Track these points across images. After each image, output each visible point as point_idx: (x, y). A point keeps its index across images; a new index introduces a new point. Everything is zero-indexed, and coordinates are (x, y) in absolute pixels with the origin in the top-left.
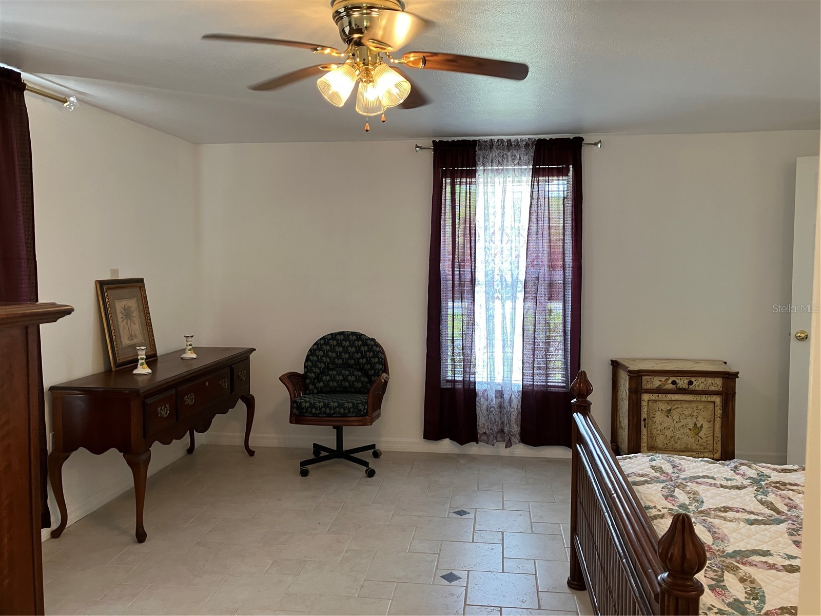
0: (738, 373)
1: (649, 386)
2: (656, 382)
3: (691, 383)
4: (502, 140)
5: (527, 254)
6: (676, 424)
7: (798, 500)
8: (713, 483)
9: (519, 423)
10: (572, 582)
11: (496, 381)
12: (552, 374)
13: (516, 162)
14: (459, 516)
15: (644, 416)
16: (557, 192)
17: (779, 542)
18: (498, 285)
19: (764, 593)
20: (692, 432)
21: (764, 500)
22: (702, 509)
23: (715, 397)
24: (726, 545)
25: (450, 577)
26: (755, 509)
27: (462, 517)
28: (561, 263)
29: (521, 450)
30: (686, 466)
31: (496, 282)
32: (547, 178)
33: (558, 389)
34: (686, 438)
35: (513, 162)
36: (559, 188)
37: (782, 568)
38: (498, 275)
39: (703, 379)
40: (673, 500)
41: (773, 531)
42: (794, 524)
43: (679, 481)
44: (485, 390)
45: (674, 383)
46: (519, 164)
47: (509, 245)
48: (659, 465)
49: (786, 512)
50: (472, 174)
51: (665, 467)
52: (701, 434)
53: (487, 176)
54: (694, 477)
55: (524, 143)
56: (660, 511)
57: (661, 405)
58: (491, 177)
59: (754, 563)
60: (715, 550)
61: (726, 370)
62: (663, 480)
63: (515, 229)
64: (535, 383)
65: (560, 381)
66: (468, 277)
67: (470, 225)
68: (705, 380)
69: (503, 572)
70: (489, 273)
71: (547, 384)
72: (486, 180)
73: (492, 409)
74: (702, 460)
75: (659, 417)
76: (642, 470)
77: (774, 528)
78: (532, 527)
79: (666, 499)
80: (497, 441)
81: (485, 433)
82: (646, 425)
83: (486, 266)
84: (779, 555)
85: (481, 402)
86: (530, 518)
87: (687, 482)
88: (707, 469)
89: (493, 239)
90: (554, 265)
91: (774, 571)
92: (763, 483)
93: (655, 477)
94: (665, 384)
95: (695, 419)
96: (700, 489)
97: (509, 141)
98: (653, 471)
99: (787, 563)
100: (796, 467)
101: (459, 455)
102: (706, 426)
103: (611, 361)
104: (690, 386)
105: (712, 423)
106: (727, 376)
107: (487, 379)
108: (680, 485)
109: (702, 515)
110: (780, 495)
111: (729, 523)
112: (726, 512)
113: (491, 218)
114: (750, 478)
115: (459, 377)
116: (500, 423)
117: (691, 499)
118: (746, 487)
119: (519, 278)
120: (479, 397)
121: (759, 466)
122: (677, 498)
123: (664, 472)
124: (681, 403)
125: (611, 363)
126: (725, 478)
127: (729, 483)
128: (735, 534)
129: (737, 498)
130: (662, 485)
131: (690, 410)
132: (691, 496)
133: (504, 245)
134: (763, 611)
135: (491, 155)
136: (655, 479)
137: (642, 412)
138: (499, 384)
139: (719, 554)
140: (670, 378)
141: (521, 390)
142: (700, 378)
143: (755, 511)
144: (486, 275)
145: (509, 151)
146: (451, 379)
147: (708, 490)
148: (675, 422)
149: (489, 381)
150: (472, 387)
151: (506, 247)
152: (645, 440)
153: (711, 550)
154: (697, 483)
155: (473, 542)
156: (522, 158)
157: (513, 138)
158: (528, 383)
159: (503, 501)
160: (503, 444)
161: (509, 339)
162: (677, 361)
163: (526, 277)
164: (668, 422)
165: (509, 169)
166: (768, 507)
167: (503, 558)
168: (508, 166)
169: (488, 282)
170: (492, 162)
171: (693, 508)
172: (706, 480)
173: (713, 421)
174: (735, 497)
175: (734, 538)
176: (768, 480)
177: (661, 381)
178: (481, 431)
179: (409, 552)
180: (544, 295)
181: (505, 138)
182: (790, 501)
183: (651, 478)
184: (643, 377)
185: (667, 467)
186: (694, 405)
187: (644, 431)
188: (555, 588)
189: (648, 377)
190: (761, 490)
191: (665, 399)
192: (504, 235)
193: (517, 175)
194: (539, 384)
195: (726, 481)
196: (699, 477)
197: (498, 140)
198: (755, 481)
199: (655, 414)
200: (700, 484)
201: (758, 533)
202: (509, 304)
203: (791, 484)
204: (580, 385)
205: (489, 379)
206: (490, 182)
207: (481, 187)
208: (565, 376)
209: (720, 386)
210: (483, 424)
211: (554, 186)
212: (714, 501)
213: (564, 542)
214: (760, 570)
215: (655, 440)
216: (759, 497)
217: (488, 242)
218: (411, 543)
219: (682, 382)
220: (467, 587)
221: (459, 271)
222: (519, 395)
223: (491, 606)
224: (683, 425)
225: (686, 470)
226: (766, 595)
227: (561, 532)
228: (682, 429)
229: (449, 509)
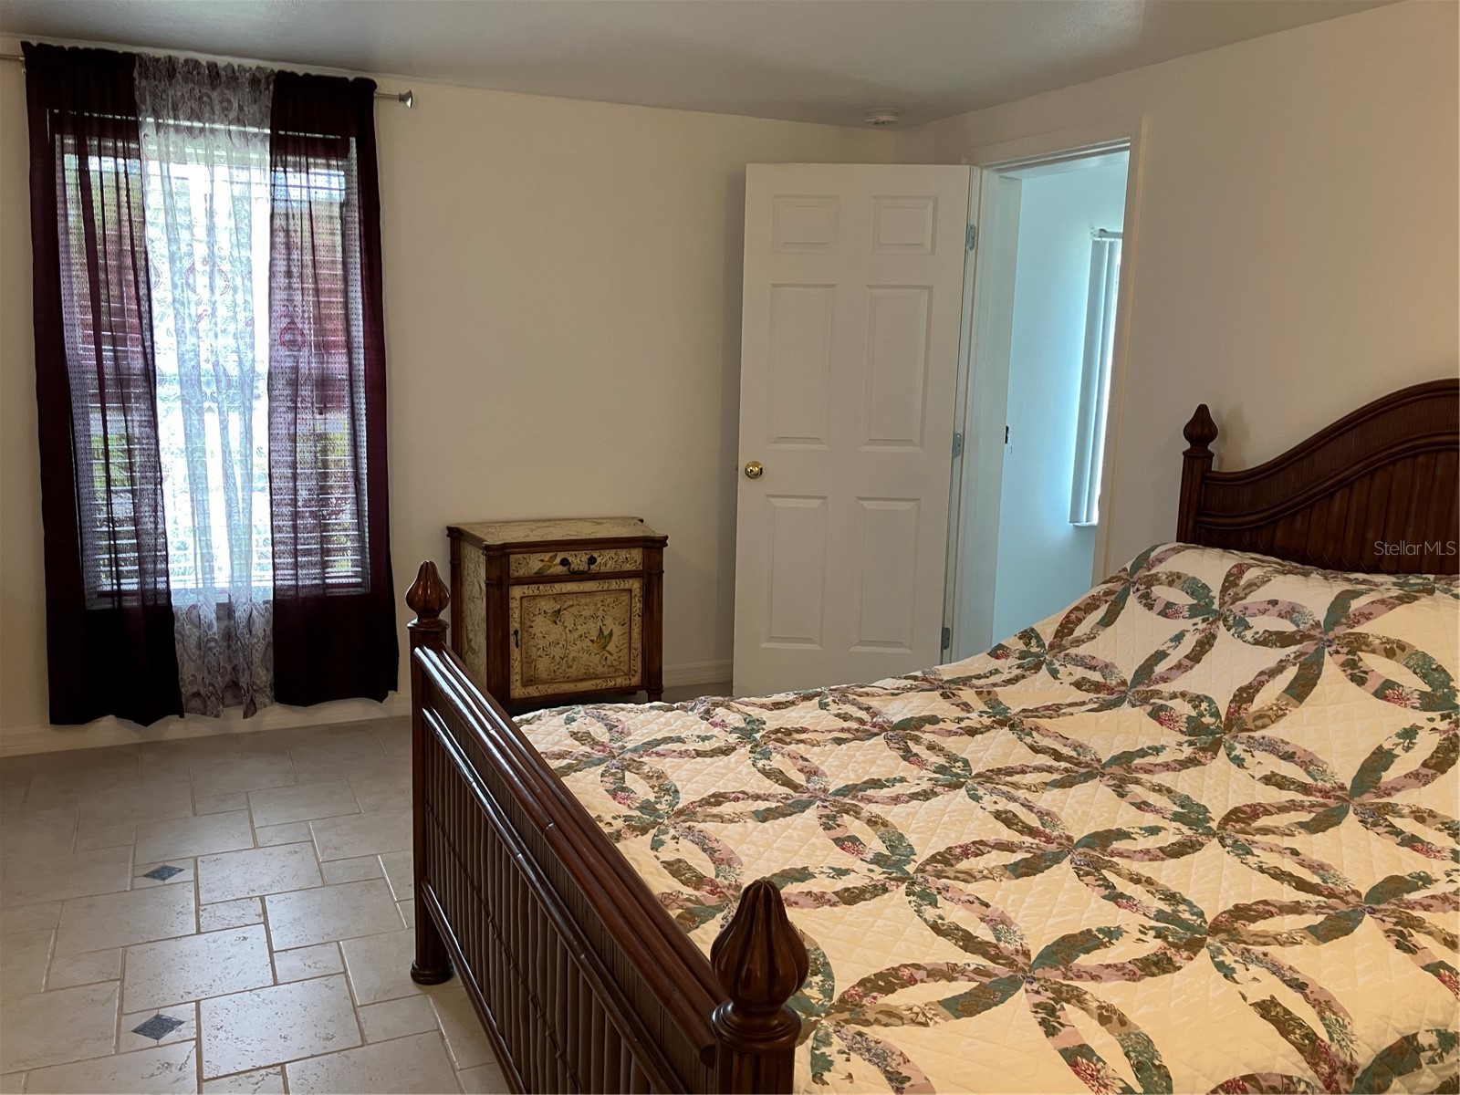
0: (666, 538)
1: (522, 572)
2: (535, 563)
3: (592, 560)
4: (196, 63)
5: (270, 317)
6: (569, 635)
7: (816, 758)
8: (683, 749)
9: (271, 665)
10: (421, 972)
11: (216, 585)
12: (334, 561)
13: (233, 115)
14: (158, 882)
15: (515, 625)
16: (327, 191)
17: (814, 844)
18: (208, 384)
19: (824, 956)
20: (596, 645)
21: (768, 768)
22: (680, 806)
23: (631, 581)
24: (738, 871)
25: (158, 1027)
26: (760, 788)
27: (167, 882)
28: (341, 338)
29: (277, 717)
30: (630, 722)
31: (204, 376)
32: (303, 159)
33: (346, 590)
34: (586, 656)
35: (226, 116)
36: (330, 182)
37: (835, 899)
38: (207, 361)
39: (612, 553)
40: (627, 799)
41: (799, 827)
42: (826, 807)
43: (628, 756)
44: (194, 607)
45: (565, 562)
46: (239, 121)
47: (228, 297)
48: (584, 729)
49: (804, 783)
50: (130, 132)
51: (596, 732)
52: (611, 647)
53: (167, 139)
54: (648, 743)
55: (247, 74)
56: (611, 824)
57: (543, 603)
58: (176, 145)
59: (793, 899)
60: (724, 887)
61: (647, 534)
62: (599, 759)
63: (241, 262)
64: (300, 583)
65: (350, 574)
66: (137, 364)
67: (132, 246)
68: (615, 554)
69: (276, 983)
70: (186, 357)
71: (324, 583)
72: (164, 148)
73: (212, 644)
74: (651, 708)
75: (541, 625)
76: (556, 744)
77: (798, 820)
78: (321, 872)
79: (614, 799)
80: (225, 706)
81: (197, 694)
82: (519, 642)
83: (178, 342)
84: (823, 872)
85: (184, 630)
86: (316, 855)
87: (642, 757)
88: (667, 724)
89: (191, 281)
90: (328, 342)
91: (827, 907)
92: (758, 736)
93: (583, 755)
94: (550, 567)
95: (600, 623)
96: (666, 765)
97: (213, 67)
98: (577, 743)
99: (840, 884)
100: (791, 697)
101: (139, 746)
102: (618, 630)
103: (449, 528)
104: (592, 567)
105: (627, 625)
106: (649, 544)
107: (197, 584)
108: (630, 765)
109: (683, 818)
110: (789, 755)
111: (731, 826)
112: (719, 804)
113: (184, 235)
114: (735, 729)
115: (130, 584)
116: (229, 669)
117: (656, 789)
118: (734, 749)
119: (257, 369)
120: (178, 621)
121: (739, 703)
122: (633, 792)
123: (597, 743)
124: (577, 597)
125: (447, 532)
126: (698, 737)
127: (707, 746)
128: (744, 847)
129: (728, 773)
130: (601, 769)
131: (592, 607)
132: (654, 782)
133: (217, 297)
134: (836, 997)
135: (171, 93)
136: (585, 759)
137: (511, 619)
138: (223, 591)
139: (732, 895)
140: (559, 554)
141: (272, 599)
142: (608, 551)
143: (761, 792)
144: (181, 361)
145: (214, 89)
146: (109, 588)
147: (679, 766)
148: (567, 630)
149: (201, 586)
150: (162, 602)
151: (223, 301)
152: (518, 670)
153: (719, 890)
154: (658, 754)
155: (199, 932)
156: (245, 108)
157: (222, 61)
158: (286, 582)
159: (253, 830)
160: (240, 711)
161: (240, 497)
162: (564, 523)
163: (270, 366)
164: (556, 632)
165: (216, 130)
166: (777, 781)
167: (271, 952)
168: (214, 122)
169: (186, 376)
170: (175, 108)
171: (664, 807)
172: (670, 746)
173: (628, 623)
174: (724, 771)
175: (747, 855)
176: (764, 729)
177: (542, 561)
178: (187, 689)
179: (46, 991)
180: (310, 405)
181: (204, 59)
182: (805, 763)
183: (576, 759)
184: (511, 556)
185: (598, 731)
186: (598, 599)
187: (515, 654)
188: (389, 991)
189: (520, 556)
190: (759, 749)
191: (550, 592)
192: (217, 275)
193: (238, 145)
194: (307, 582)
195: (701, 743)
196: (658, 743)
197: (187, 61)
198: (746, 735)
199: (534, 621)
200: (664, 755)
201: (780, 837)
202: (235, 422)
203: (797, 731)
204: (425, 590)
205: (200, 581)
206: (175, 153)
207: (153, 167)
208: (361, 563)
209: (638, 563)
210: (193, 676)
211: (318, 177)
212: (695, 786)
213: (390, 892)
214: (805, 910)
215: (535, 666)
216: (760, 764)
217: (179, 290)
218: (49, 969)
219: (579, 560)
220: (198, 1040)
221: (115, 351)
222: (266, 609)
223: (260, 1068)
224: (581, 636)
225: (632, 731)
226: (829, 960)
227: (382, 872)
228: (579, 642)
229: (133, 871)
